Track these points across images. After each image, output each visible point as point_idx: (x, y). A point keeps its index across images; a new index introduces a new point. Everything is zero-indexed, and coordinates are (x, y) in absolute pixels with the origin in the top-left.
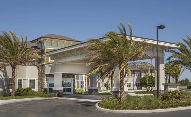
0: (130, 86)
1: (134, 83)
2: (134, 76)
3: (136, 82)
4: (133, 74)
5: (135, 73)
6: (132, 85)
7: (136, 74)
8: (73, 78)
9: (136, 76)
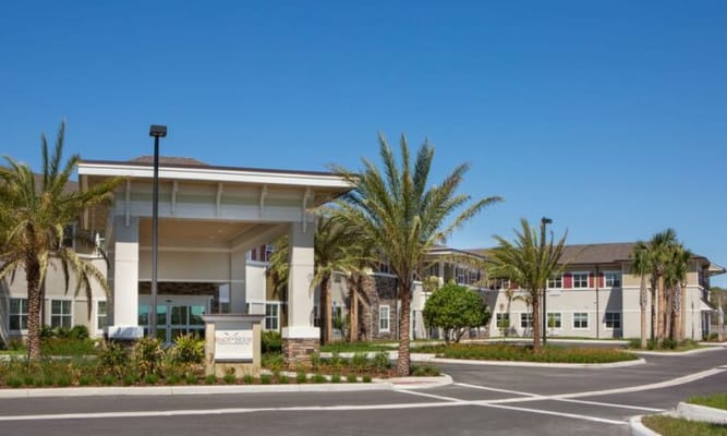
0: (585, 324)
1: (602, 311)
2: (602, 286)
3: (608, 308)
4: (595, 279)
5: (602, 275)
6: (591, 320)
7: (609, 276)
8: (212, 297)
9: (608, 285)
